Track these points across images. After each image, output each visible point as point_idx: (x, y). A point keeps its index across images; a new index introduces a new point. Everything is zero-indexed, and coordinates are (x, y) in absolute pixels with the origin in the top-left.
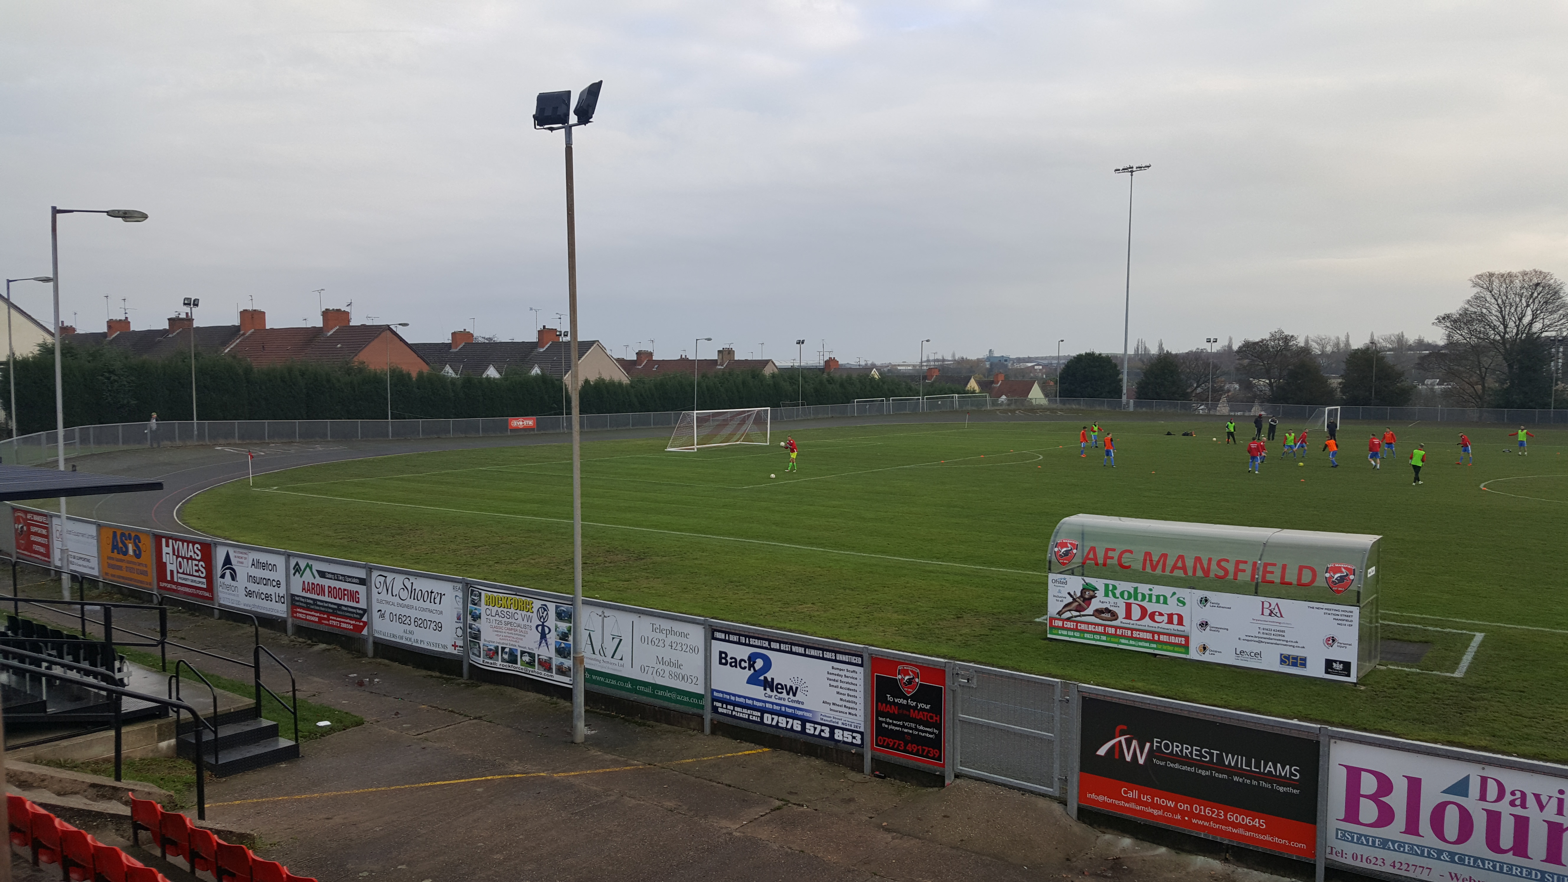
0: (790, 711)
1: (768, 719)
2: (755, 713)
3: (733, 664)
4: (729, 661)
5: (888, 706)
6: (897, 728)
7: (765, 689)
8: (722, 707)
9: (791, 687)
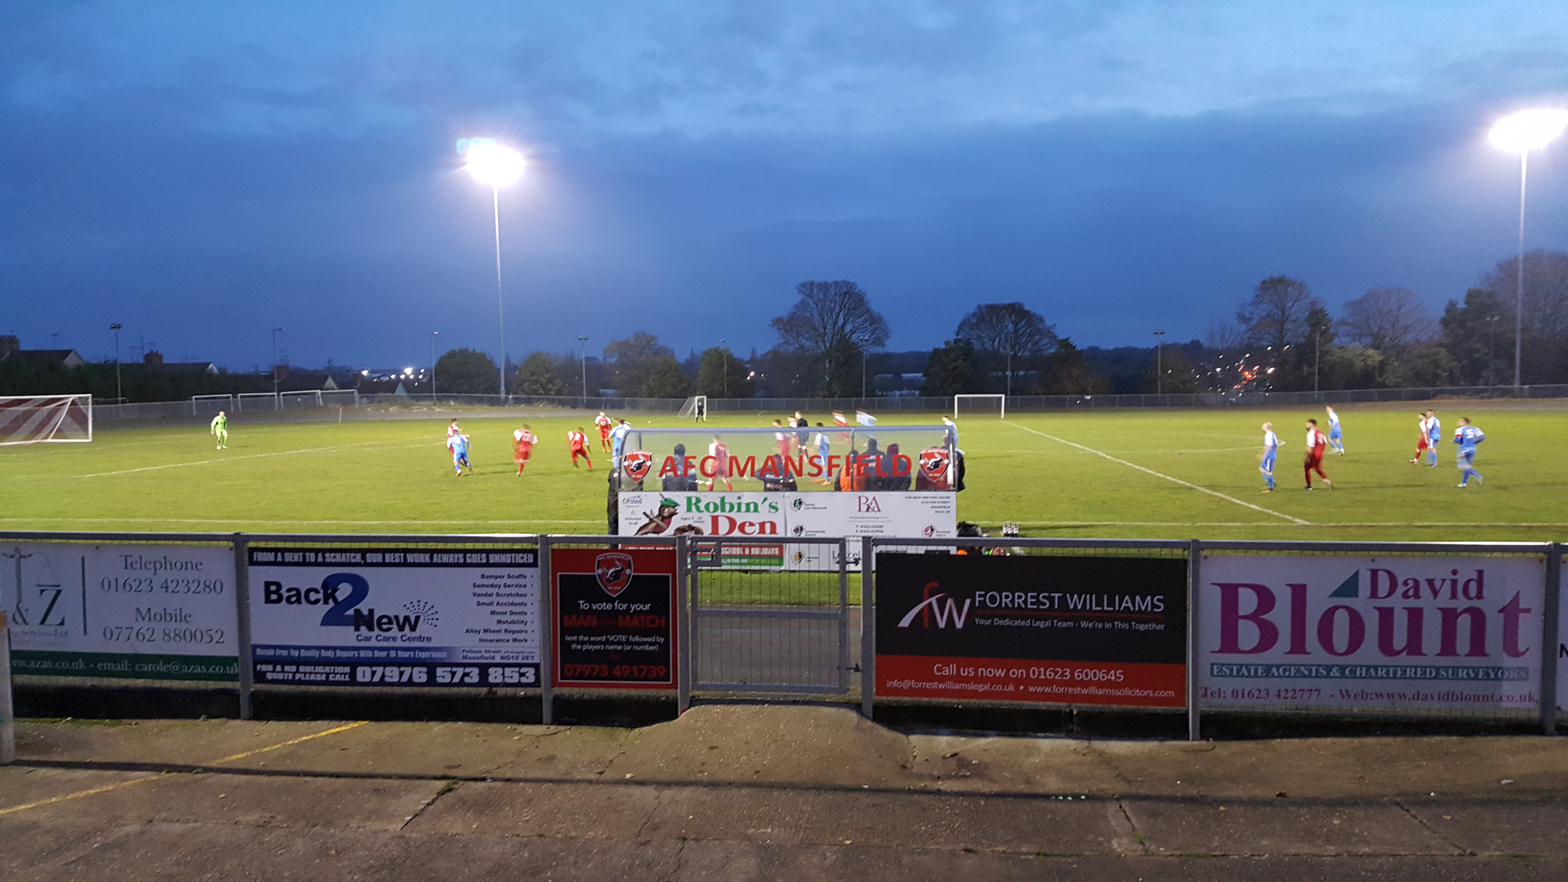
0: (406, 655)
1: (363, 674)
2: (340, 669)
3: (294, 599)
4: (285, 595)
5: (581, 617)
6: (597, 647)
7: (357, 629)
8: (274, 671)
9: (407, 618)
